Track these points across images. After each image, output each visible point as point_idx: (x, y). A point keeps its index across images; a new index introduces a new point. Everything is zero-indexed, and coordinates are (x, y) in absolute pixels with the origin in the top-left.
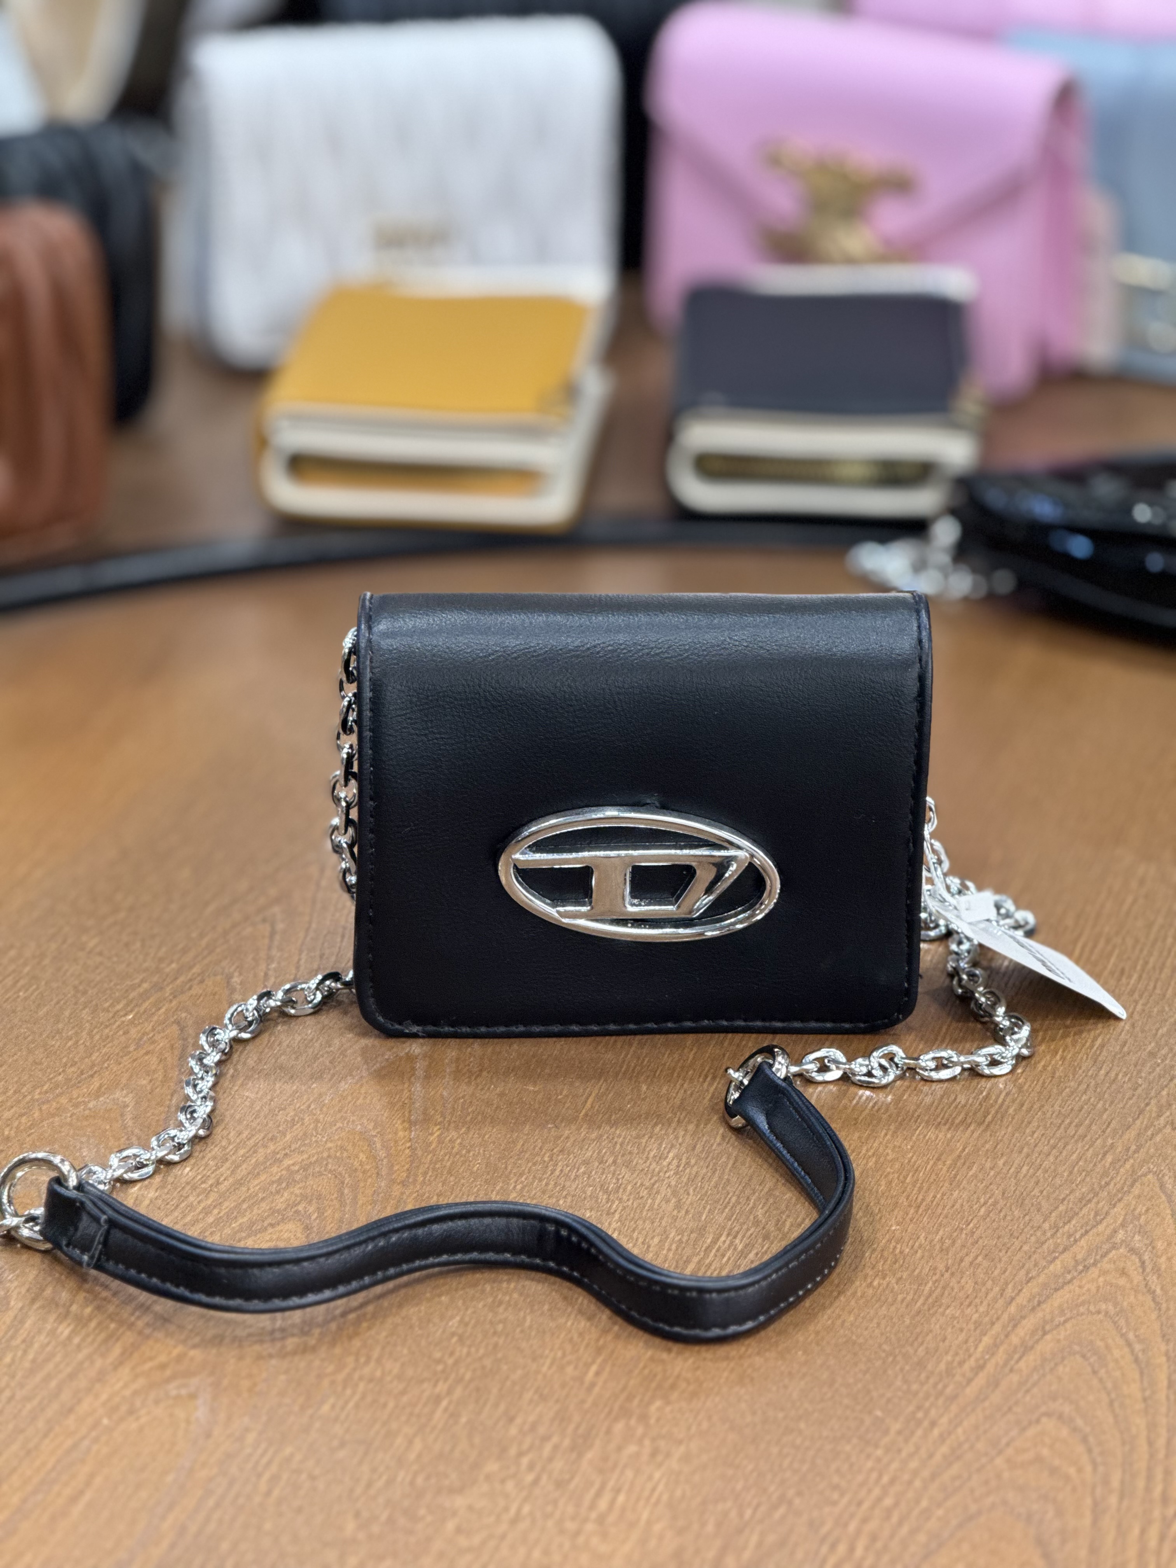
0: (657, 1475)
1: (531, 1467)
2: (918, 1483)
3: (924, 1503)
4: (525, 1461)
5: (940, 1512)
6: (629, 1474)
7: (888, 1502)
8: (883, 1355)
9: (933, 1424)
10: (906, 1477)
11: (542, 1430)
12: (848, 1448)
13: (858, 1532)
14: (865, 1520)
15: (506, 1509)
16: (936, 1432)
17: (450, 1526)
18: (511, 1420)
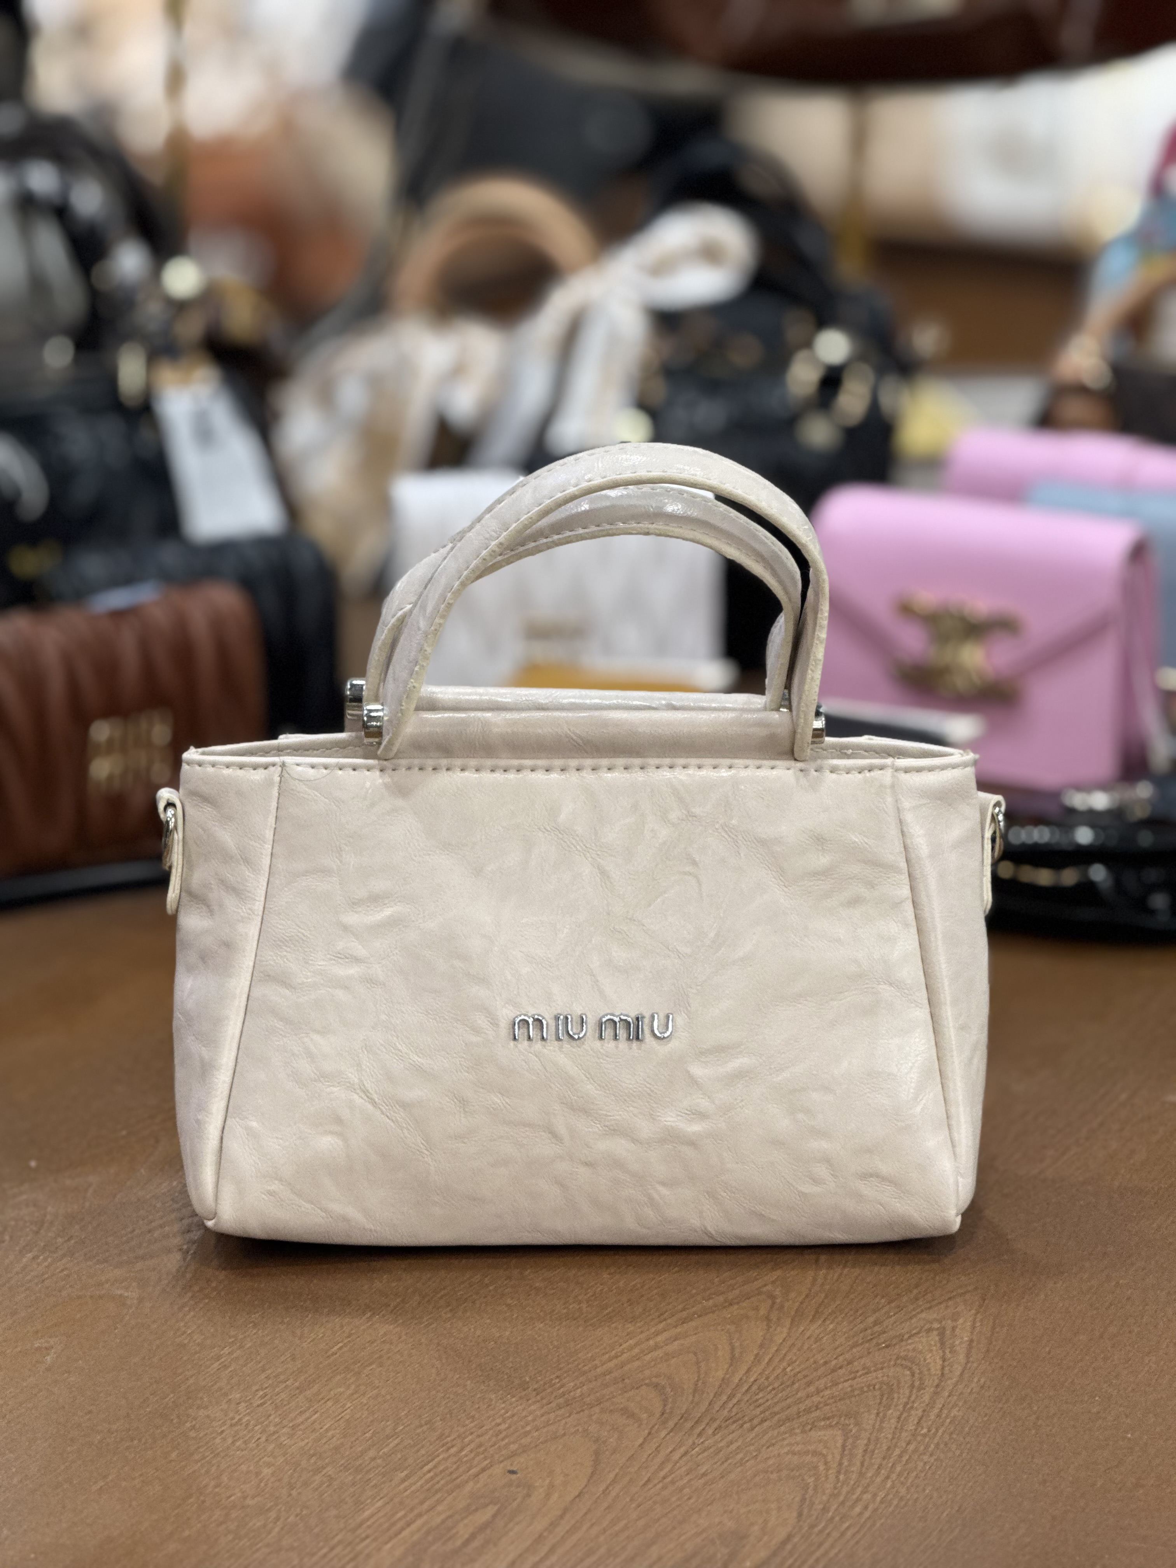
0: (349, 1405)
1: (262, 1397)
2: (530, 1418)
3: (528, 1428)
4: (261, 1393)
5: (536, 1434)
6: (330, 1403)
7: (503, 1427)
8: (551, 1347)
9: (562, 1386)
10: (524, 1414)
11: (282, 1377)
12: (493, 1396)
13: (471, 1442)
14: (479, 1436)
15: (233, 1419)
16: (562, 1390)
17: (188, 1425)
18: (264, 1371)
